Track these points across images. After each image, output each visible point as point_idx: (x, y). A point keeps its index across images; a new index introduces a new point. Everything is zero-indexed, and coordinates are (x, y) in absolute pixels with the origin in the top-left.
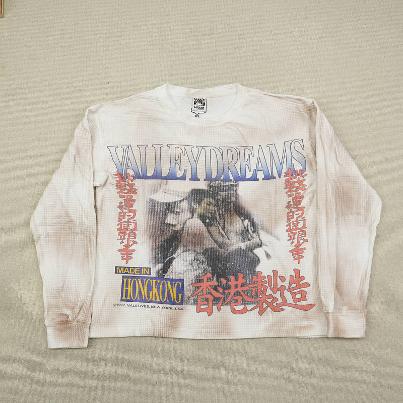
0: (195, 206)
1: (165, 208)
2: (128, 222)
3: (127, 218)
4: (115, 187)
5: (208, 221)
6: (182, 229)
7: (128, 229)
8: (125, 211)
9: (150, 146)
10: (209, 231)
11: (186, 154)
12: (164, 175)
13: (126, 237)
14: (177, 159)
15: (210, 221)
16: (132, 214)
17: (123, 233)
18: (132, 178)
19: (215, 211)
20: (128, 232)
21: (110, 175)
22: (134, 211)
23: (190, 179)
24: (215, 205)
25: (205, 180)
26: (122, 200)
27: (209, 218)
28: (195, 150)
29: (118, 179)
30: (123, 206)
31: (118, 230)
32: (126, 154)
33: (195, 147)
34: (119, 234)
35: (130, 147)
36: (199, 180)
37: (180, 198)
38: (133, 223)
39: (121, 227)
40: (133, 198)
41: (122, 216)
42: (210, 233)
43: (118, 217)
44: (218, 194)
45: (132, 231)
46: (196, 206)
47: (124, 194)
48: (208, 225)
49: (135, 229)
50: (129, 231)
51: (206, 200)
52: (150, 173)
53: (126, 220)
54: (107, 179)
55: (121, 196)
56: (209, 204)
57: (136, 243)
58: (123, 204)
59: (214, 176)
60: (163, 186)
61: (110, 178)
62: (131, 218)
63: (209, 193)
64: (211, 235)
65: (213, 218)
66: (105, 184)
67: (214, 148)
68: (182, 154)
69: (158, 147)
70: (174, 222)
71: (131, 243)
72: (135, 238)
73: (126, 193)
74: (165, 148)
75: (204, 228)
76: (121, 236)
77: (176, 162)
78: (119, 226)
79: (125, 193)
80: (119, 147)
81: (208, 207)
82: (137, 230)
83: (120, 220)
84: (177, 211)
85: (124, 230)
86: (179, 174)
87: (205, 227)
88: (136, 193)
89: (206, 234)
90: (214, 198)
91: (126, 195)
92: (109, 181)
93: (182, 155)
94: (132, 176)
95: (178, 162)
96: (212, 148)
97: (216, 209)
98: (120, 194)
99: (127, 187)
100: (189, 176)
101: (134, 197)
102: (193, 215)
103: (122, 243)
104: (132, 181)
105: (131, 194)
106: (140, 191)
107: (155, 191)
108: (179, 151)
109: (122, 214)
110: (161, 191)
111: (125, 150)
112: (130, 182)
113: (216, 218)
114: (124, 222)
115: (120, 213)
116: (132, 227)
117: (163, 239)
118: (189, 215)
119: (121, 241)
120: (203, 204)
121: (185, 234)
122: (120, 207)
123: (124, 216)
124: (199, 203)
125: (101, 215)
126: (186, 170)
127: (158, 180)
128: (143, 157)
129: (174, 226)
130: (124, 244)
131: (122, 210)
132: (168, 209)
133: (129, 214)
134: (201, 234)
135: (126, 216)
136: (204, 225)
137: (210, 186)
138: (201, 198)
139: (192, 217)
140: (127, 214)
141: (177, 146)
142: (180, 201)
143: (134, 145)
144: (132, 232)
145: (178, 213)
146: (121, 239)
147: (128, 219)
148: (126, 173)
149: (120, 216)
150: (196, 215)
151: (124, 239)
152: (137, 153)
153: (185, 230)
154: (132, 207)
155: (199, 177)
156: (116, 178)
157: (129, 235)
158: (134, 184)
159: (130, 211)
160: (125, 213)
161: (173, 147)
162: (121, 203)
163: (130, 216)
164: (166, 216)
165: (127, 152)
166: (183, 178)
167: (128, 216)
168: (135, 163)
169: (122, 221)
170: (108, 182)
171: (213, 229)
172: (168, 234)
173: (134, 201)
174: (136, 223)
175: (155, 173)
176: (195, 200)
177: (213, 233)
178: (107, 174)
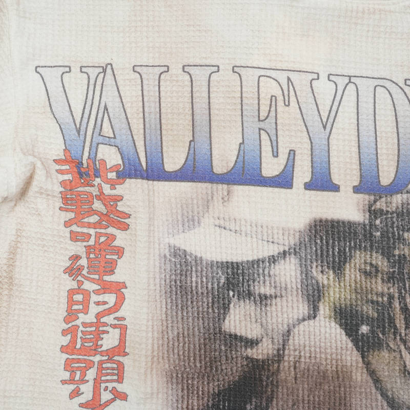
0: (322, 279)
1: (223, 281)
2: (98, 324)
3: (94, 310)
4: (59, 203)
5: (364, 329)
6: (279, 357)
7: (95, 350)
8: (88, 286)
9: (176, 70)
10: (367, 364)
11: (293, 99)
12: (220, 167)
13: (91, 374)
14: (263, 114)
15: (372, 331)
16: (111, 299)
17: (79, 361)
18: (112, 175)
19: (391, 297)
20: (97, 358)
21: (39, 164)
22: (118, 289)
23: (308, 186)
24: (391, 278)
25: (356, 190)
26: (79, 248)
27: (369, 321)
28: (325, 89)
29: (68, 177)
30: (80, 268)
31: (63, 349)
32: (98, 93)
33: (324, 77)
34: (68, 366)
35: (109, 70)
36: (336, 188)
37: (274, 250)
38: (114, 326)
39: (73, 341)
40: (116, 243)
41: (78, 303)
42: (372, 373)
43: (64, 306)
44: (401, 239)
45: (111, 353)
46: (325, 278)
47: (85, 230)
48: (365, 346)
49: (121, 349)
50: (101, 354)
51: (359, 259)
52: (174, 161)
53: (90, 318)
54: (31, 178)
55: (74, 237)
56: (370, 273)
57: (123, 397)
58: (84, 262)
59: (386, 178)
60: (217, 207)
61: (40, 176)
62: (109, 312)
63: (368, 236)
64: (377, 381)
65: (384, 322)
66: (23, 192)
67: (388, 84)
68: (280, 98)
69: (200, 75)
70: (250, 330)
71: (106, 396)
72: (120, 380)
73: (94, 226)
74: (225, 77)
75: (351, 356)
76: (73, 373)
77: (262, 125)
78: (69, 337)
79: (89, 225)
80: (75, 69)
81: (367, 284)
82: (126, 354)
83: (71, 315)
84: (262, 291)
85: (84, 350)
86: (271, 167)
87: (355, 352)
88: (125, 227)
89: (360, 376)
90: (387, 253)
91: (92, 231)
92: (35, 183)
93: (280, 103)
94: (115, 168)
95: (269, 125)
96: (380, 82)
97: (394, 291)
98: (75, 228)
99: (98, 205)
100: (302, 174)
101: (121, 239)
102: (315, 309)
103: (75, 394)
104: (113, 187)
105: (111, 230)
106: (138, 223)
107: (190, 221)
108: (270, 88)
109: (79, 297)
110: (208, 220)
111: (92, 82)
112: (107, 190)
113: (392, 321)
114: (85, 324)
115: (71, 292)
116: (110, 340)
117: (213, 387)
118: (303, 309)
119: (72, 387)
120: (351, 273)
121: (286, 372)
122: (73, 271)
123: (86, 304)
124: (338, 268)
125: (10, 296)
126: (292, 153)
127: (200, 184)
128: (151, 107)
129: (252, 343)
130: (82, 399)
131: (80, 283)
132: (231, 284)
133: (100, 298)
134: (341, 376)
135: (92, 305)
136: (350, 345)
137: (374, 213)
138: (342, 252)
139: (313, 316)
140: (94, 298)
141: (265, 72)
142: (273, 260)
143: (123, 64)
144: (110, 360)
145: (264, 299)
146: (72, 381)
147: (99, 316)
148: (93, 158)
149: (71, 302)
150: (324, 309)
151: (83, 381)
152: (131, 93)
153: (290, 357)
154: (112, 272)
155: (336, 179)
156: (60, 172)
157: (100, 368)
158: (120, 198)
159: (106, 288)
160: (87, 294)
161: (250, 77)
162: (76, 258)
163: (105, 303)
164: (226, 308)
165: (98, 88)
166: (284, 181)
167: (98, 303)
168: (125, 126)
169: (78, 322)
170: (34, 188)
171: (383, 360)
172: (231, 371)
173: (120, 252)
174: (123, 329)
175: (190, 163)
176: (322, 257)
177: (384, 372)
178: (31, 159)
